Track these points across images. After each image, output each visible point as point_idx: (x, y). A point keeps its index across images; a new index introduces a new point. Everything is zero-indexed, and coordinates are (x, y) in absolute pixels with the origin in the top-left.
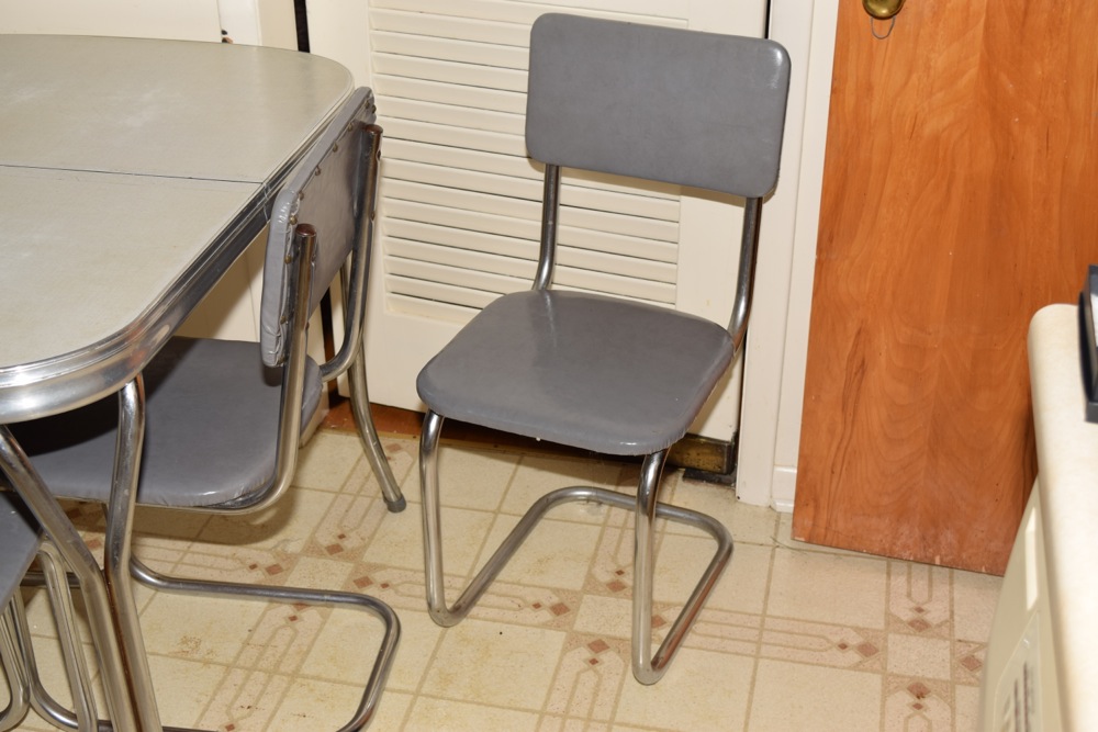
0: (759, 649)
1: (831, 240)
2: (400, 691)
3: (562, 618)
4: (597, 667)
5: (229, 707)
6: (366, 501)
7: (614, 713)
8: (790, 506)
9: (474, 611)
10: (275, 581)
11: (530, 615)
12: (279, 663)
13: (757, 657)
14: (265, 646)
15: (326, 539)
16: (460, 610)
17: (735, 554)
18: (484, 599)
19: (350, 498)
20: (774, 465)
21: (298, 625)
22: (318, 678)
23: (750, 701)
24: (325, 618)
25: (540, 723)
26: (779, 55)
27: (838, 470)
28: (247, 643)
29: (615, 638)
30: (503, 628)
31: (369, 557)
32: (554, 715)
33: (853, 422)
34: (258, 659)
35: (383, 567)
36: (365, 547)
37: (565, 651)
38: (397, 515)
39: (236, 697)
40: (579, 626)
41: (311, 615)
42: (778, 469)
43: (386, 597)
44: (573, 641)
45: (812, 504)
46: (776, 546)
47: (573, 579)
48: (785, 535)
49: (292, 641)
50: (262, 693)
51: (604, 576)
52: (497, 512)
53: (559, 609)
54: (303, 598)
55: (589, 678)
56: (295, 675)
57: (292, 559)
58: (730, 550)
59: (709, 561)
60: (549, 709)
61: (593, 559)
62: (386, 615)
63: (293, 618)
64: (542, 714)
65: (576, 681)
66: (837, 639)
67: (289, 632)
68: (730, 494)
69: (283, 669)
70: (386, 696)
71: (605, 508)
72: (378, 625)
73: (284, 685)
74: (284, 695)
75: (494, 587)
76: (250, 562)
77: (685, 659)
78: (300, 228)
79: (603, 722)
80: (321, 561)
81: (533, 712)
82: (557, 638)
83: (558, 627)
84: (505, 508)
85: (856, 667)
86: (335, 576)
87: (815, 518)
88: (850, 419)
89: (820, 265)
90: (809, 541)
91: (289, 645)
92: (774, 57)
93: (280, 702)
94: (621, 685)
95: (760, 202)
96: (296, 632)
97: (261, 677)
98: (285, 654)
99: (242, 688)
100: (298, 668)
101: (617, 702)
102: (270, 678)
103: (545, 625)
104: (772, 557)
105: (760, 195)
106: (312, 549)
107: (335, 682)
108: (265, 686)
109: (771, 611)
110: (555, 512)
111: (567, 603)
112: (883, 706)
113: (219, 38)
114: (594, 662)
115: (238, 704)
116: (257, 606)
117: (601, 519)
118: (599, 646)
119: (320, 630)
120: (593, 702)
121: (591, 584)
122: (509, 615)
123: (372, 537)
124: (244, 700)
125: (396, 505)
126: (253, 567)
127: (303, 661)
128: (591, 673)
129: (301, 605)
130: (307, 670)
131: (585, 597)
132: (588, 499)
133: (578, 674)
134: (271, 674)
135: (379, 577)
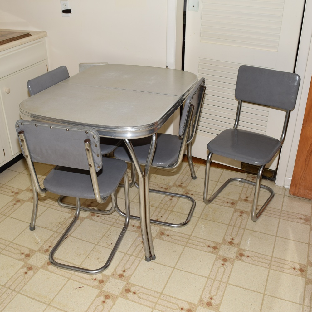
0: (280, 217)
1: (306, 122)
2: (196, 217)
3: (233, 206)
4: (241, 217)
5: (157, 216)
6: (187, 176)
7: (246, 227)
8: (289, 187)
9: (213, 202)
10: (167, 191)
11: (226, 204)
12: (168, 208)
13: (280, 219)
14: (165, 204)
15: (178, 183)
16: (210, 201)
17: (275, 196)
18: (215, 200)
19: (183, 176)
20: (286, 177)
21: (172, 201)
22: (177, 212)
23: (278, 228)
24: (178, 200)
25: (228, 227)
26: (298, 77)
27: (302, 178)
28: (161, 203)
29: (246, 211)
30: (219, 206)
31: (188, 188)
32: (232, 226)
33: (307, 166)
34: (163, 207)
35: (192, 191)
36: (187, 186)
37: (234, 213)
38: (194, 180)
39: (159, 214)
40: (237, 208)
41: (175, 199)
42: (286, 178)
43: (192, 197)
44: (236, 211)
45: (295, 186)
46: (285, 195)
47: (236, 198)
48: (287, 193)
49: (171, 204)
50: (164, 214)
51: (243, 197)
52: (218, 182)
53: (232, 204)
54: (173, 195)
55: (240, 219)
56: (172, 211)
57: (170, 187)
58: (274, 195)
59: (268, 197)
60: (230, 224)
61: (241, 194)
62: (193, 201)
63: (171, 199)
64: (229, 225)
65: (237, 219)
66: (299, 217)
67: (170, 202)
68: (274, 183)
69: (169, 209)
70: (192, 217)
71: (243, 183)
72: (191, 203)
73: (169, 213)
74: (169, 215)
75: (217, 197)
76: (161, 187)
77: (262, 217)
78: (191, 105)
79: (243, 228)
80: (177, 188)
81: (227, 224)
82: (232, 210)
83: (232, 207)
84: (220, 181)
85: (303, 223)
86: (181, 191)
87: (295, 190)
88: (306, 165)
89: (303, 127)
90: (293, 195)
91: (170, 205)
92: (296, 77)
93: (168, 216)
94: (247, 221)
95: (290, 111)
96: (172, 202)
97: (164, 210)
98: (169, 206)
99: (160, 212)
100: (172, 209)
101: (246, 225)
102: (166, 211)
103: (229, 207)
104: (284, 198)
105: (290, 110)
106: (175, 185)
107: (181, 213)
108: (165, 212)
109: (283, 209)
110: (231, 183)
111: (235, 203)
112: (310, 232)
113: (166, 67)
114: (241, 216)
115: (159, 215)
116: (163, 196)
117: (243, 185)
118: (242, 212)
119: (177, 202)
120: (241, 224)
121: (240, 199)
122: (221, 204)
123: (189, 184)
124: (160, 215)
125: (194, 178)
126: (162, 188)
127: (173, 208)
128: (240, 218)
129: (173, 196)
130: (175, 210)
131: (239, 202)
132: (240, 181)
133: (237, 218)
134: (167, 210)
135: (190, 193)
